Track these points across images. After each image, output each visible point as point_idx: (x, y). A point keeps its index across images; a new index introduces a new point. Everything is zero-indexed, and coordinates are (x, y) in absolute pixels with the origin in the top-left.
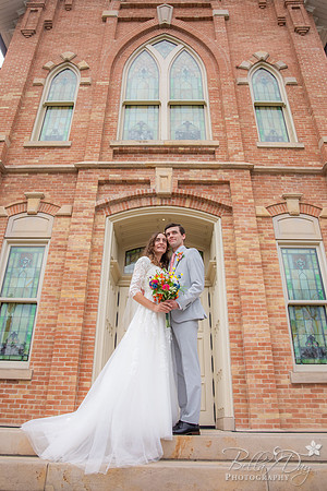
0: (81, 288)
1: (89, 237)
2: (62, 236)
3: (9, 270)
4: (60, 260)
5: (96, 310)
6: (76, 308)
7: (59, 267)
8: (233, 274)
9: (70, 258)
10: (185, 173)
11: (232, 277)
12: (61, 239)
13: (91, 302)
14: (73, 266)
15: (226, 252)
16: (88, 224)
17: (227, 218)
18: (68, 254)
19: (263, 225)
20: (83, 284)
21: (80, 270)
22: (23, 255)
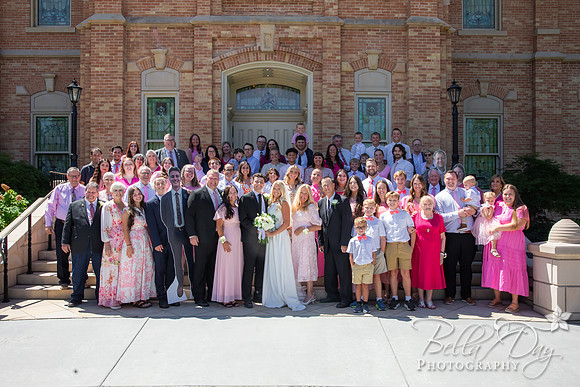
0: (208, 133)
1: (210, 91)
2: (187, 89)
3: (150, 118)
4: (189, 110)
7: (187, 116)
8: (319, 120)
9: (197, 109)
10: (286, 30)
12: (187, 92)
14: (200, 116)
15: (315, 102)
16: (208, 80)
17: (318, 73)
19: (346, 79)
20: (209, 130)
21: (206, 119)
22: (158, 105)
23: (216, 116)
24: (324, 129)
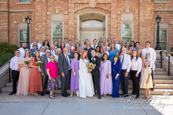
7: (67, 29)
10: (99, 0)
12: (66, 21)
13: (76, 38)
14: (70, 29)
15: (108, 24)
16: (73, 17)
18: (69, 26)
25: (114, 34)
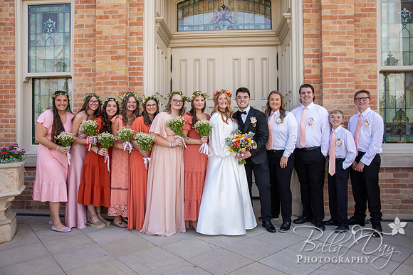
0: (119, 58)
3: (32, 38)
4: (89, 21)
5: (141, 84)
6: (115, 84)
7: (89, 31)
8: (314, 32)
9: (101, 17)
11: (311, 36)
13: (134, 74)
14: (106, 28)
18: (99, 12)
20: (121, 52)
21: (116, 32)
22: (46, 17)
23: (134, 29)
24: (326, 46)
25: (339, 49)
